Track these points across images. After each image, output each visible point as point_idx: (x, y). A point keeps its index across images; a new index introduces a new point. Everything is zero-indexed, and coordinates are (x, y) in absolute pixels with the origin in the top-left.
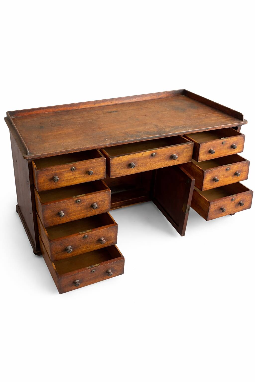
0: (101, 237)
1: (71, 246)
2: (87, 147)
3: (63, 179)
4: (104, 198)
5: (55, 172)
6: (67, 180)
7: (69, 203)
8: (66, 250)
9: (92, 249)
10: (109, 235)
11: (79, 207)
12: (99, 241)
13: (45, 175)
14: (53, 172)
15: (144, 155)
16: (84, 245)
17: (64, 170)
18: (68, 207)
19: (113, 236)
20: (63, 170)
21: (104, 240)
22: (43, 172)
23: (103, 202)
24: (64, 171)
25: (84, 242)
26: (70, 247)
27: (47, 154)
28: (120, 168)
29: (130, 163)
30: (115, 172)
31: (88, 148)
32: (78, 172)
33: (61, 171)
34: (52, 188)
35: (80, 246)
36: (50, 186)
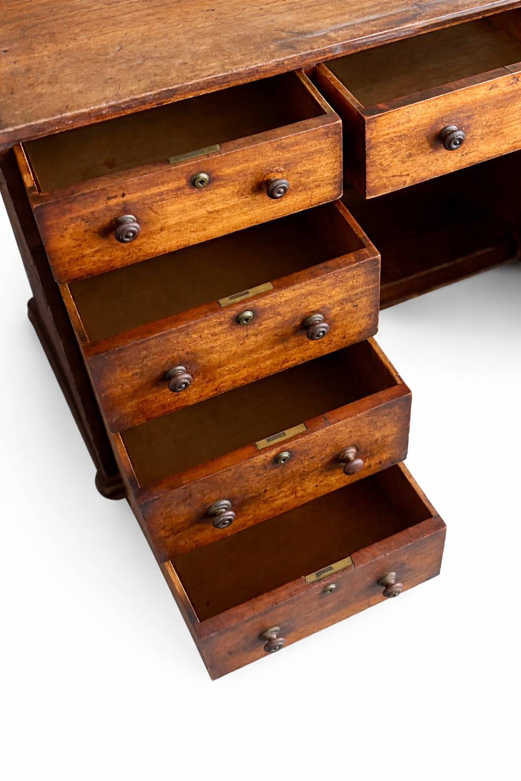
0: (348, 447)
1: (229, 499)
2: (252, 69)
3: (158, 226)
4: (353, 288)
5: (120, 200)
6: (179, 224)
7: (206, 331)
8: (208, 516)
9: (309, 494)
10: (378, 435)
11: (253, 339)
12: (339, 461)
13: (77, 218)
14: (113, 202)
15: (494, 92)
16: (280, 487)
17: (158, 191)
18: (205, 347)
19: (393, 436)
20: (155, 190)
21: (356, 457)
22: (67, 206)
23: (348, 307)
24: (161, 194)
25: (280, 476)
26: (226, 502)
27: (75, 118)
28: (404, 153)
29: (442, 127)
30: (385, 170)
31: (256, 71)
32: (223, 191)
33: (148, 193)
34: (118, 264)
35: (266, 491)
36: (106, 258)
